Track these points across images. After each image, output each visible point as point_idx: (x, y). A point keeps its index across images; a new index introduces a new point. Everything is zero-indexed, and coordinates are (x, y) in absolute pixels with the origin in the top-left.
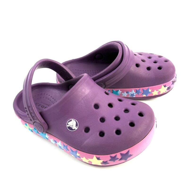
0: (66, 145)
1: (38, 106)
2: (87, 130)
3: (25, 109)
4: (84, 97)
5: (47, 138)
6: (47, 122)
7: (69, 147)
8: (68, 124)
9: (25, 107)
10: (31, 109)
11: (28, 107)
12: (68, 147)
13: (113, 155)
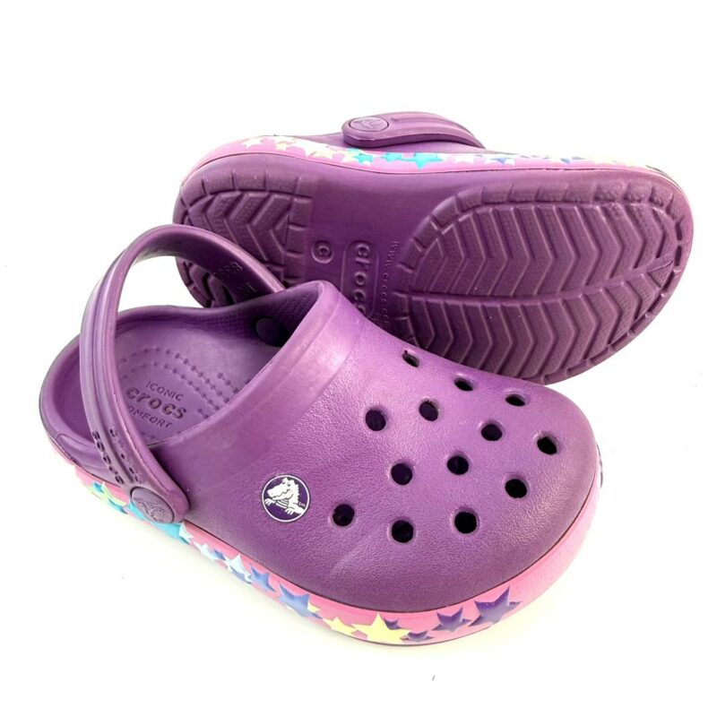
0: (262, 571)
1: (139, 400)
2: (344, 515)
3: (94, 438)
4: (326, 387)
5: (183, 539)
6: (183, 487)
7: (275, 581)
8: (267, 496)
9: (92, 431)
10: (119, 442)
11: (108, 434)
12: (270, 580)
13: (449, 611)
